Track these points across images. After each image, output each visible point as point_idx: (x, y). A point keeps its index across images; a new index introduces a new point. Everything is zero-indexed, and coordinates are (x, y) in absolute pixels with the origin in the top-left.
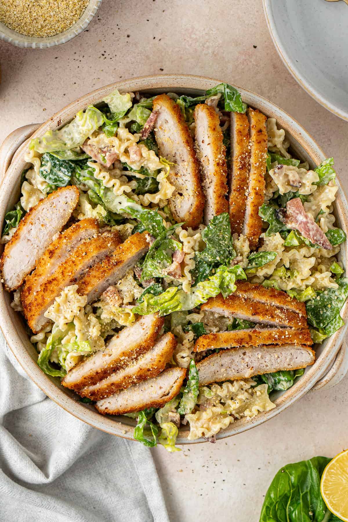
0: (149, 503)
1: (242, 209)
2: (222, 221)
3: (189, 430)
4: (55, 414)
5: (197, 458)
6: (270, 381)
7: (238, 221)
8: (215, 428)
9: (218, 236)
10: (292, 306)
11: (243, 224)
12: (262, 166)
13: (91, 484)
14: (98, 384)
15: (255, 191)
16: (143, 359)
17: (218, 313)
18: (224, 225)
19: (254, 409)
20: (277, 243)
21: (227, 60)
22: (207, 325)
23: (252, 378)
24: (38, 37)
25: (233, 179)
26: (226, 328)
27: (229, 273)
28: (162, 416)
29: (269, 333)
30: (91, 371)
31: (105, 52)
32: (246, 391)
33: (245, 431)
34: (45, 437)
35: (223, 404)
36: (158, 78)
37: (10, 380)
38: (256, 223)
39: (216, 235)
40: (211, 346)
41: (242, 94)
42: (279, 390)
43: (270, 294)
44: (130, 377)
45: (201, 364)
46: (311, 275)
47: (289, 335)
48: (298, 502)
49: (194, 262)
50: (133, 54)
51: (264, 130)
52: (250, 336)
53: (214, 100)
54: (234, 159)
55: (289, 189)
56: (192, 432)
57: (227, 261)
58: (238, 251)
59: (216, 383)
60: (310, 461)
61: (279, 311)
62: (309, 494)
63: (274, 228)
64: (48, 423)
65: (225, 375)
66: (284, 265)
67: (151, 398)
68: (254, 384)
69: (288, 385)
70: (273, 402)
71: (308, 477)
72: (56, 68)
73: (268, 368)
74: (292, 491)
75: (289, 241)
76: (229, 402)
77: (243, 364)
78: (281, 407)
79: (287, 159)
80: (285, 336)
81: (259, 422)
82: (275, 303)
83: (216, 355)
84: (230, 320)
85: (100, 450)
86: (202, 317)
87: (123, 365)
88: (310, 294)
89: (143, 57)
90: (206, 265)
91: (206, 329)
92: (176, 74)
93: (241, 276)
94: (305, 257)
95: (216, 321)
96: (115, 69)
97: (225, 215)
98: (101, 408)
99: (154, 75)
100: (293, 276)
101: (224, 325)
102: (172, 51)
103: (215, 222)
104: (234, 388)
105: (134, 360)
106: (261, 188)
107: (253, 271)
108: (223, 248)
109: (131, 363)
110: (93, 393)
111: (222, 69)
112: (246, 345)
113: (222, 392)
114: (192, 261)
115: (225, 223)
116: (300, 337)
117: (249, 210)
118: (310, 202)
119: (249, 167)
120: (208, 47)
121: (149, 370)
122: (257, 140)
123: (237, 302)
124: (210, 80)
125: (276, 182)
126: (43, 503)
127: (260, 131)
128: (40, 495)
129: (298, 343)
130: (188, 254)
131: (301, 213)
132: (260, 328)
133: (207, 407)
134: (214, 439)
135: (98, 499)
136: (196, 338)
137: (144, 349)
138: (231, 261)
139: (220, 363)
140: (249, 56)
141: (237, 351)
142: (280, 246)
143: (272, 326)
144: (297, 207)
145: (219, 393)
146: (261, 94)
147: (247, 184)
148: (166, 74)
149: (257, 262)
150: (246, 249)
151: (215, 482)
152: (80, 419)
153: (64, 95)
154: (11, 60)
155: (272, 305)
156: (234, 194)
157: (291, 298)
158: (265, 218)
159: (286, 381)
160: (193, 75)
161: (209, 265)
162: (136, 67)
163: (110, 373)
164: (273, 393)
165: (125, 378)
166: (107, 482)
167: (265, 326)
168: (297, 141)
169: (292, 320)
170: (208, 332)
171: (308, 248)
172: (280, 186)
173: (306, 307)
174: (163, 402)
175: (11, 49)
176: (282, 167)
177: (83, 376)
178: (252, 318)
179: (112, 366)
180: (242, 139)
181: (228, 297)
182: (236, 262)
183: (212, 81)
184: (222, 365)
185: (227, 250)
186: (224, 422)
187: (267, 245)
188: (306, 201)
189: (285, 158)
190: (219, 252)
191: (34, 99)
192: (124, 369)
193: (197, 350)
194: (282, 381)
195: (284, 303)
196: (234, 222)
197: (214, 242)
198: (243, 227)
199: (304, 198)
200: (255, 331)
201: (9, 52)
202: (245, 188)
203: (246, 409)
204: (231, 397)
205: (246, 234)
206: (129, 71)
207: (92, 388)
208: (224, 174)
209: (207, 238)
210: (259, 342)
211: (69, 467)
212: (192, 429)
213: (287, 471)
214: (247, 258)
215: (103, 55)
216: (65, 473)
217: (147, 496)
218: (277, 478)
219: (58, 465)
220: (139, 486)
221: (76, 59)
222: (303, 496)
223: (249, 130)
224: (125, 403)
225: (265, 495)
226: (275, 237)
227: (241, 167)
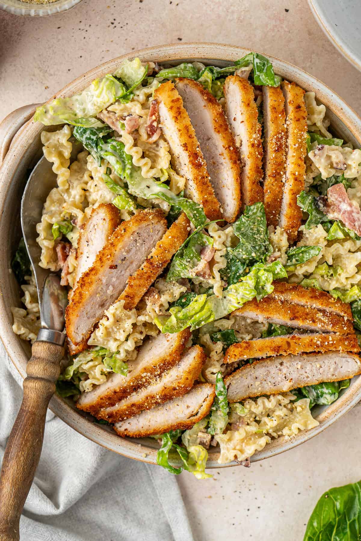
0: (174, 534)
1: (279, 198)
2: (257, 212)
3: (219, 452)
4: (65, 435)
5: (228, 482)
6: (311, 394)
7: (274, 212)
8: (250, 450)
9: (252, 229)
10: (336, 308)
11: (279, 215)
12: (301, 147)
13: (108, 514)
14: (117, 405)
15: (294, 176)
16: (168, 377)
17: (250, 318)
18: (259, 217)
19: (295, 426)
20: (319, 236)
21: (254, 27)
22: (238, 332)
23: (291, 391)
24: (37, 4)
25: (268, 163)
26: (260, 334)
27: (265, 272)
28: (189, 438)
29: (310, 339)
30: (108, 390)
31: (115, 20)
32: (285, 406)
33: (284, 452)
34: (54, 461)
35: (258, 422)
36: (176, 47)
37: (13, 397)
38: (295, 213)
39: (249, 229)
40: (244, 355)
41: (274, 64)
42: (321, 404)
43: (311, 295)
44: (153, 397)
45: (233, 377)
46: (356, 273)
47: (333, 340)
48: (345, 532)
49: (226, 261)
50: (147, 22)
51: (303, 105)
52: (288, 343)
53: (245, 71)
54: (269, 139)
55: (333, 172)
56: (224, 455)
57: (263, 258)
58: (275, 246)
59: (250, 398)
60: (357, 484)
61: (321, 314)
62: (357, 521)
63: (314, 219)
64: (57, 445)
65: (260, 389)
66: (326, 262)
67: (178, 418)
68: (294, 398)
69: (332, 398)
70: (315, 418)
71: (356, 503)
72: (59, 40)
73: (309, 379)
74: (337, 519)
75: (333, 234)
76: (265, 419)
77: (280, 375)
78: (324, 425)
79: (328, 139)
80: (328, 343)
81: (299, 442)
82: (317, 304)
83: (249, 366)
84: (264, 326)
85: (117, 475)
86: (232, 323)
87: (145, 382)
88: (356, 294)
89: (159, 25)
90: (240, 263)
91: (238, 336)
92: (197, 43)
93: (280, 274)
94: (349, 251)
95: (248, 327)
96: (126, 39)
97: (260, 205)
98: (119, 429)
99: (171, 44)
100: (336, 274)
101: (258, 331)
102: (192, 18)
103: (248, 214)
104: (270, 404)
105: (158, 377)
106: (301, 173)
107: (291, 268)
108: (259, 243)
109: (154, 381)
110: (111, 415)
111: (250, 37)
112: (284, 354)
113: (257, 408)
114: (223, 258)
115: (259, 214)
116: (346, 343)
117: (287, 198)
118: (354, 188)
119: (287, 149)
120: (233, 12)
121: (174, 389)
122: (295, 118)
123: (273, 305)
124: (236, 49)
125: (317, 166)
126: (53, 536)
127: (298, 107)
128: (50, 528)
129: (343, 350)
130: (219, 250)
131: (344, 201)
132: (299, 333)
133: (240, 425)
134: (248, 462)
135: (116, 531)
136: (225, 347)
137: (169, 363)
138: (268, 258)
139: (254, 375)
140: (280, 20)
141: (273, 361)
142: (322, 240)
143: (312, 331)
144: (341, 194)
145: (253, 410)
146: (296, 63)
147: (285, 168)
148: (186, 43)
149: (297, 258)
150: (284, 243)
151: (248, 510)
152: (94, 441)
153: (69, 70)
154: (8, 31)
155: (313, 308)
156: (269, 180)
157: (334, 299)
158: (305, 208)
159: (329, 394)
160: (216, 44)
161: (243, 264)
162: (151, 37)
163: (130, 392)
164: (316, 408)
165: (147, 398)
166: (126, 511)
167: (305, 331)
168: (338, 117)
169: (337, 324)
170: (240, 340)
171: (354, 241)
172: (322, 170)
173: (352, 309)
174: (191, 423)
175: (7, 19)
176: (322, 148)
177: (99, 396)
178: (290, 323)
179: (132, 384)
180: (276, 117)
181: (262, 300)
182: (274, 259)
183: (239, 50)
184: (256, 378)
185: (263, 245)
186: (260, 443)
187: (307, 238)
188: (350, 186)
189: (325, 138)
190: (254, 247)
191: (34, 75)
192: (146, 387)
193: (228, 360)
194: (325, 393)
195: (327, 305)
196: (269, 213)
197: (248, 237)
198: (279, 218)
199: (348, 183)
200: (293, 337)
201: (5, 21)
202: (282, 173)
203: (284, 427)
204: (267, 414)
205: (283, 226)
206: (143, 41)
207: (109, 410)
208: (259, 156)
209: (239, 232)
210: (299, 350)
211: (82, 496)
212: (222, 451)
213: (331, 496)
214: (286, 253)
215: (113, 23)
216: (78, 502)
217: (171, 526)
218: (320, 505)
219: (70, 494)
220: (162, 515)
221: (82, 29)
222: (350, 524)
223: (285, 106)
224: (148, 424)
225: (307, 523)
226: (317, 230)
227: (277, 149)
